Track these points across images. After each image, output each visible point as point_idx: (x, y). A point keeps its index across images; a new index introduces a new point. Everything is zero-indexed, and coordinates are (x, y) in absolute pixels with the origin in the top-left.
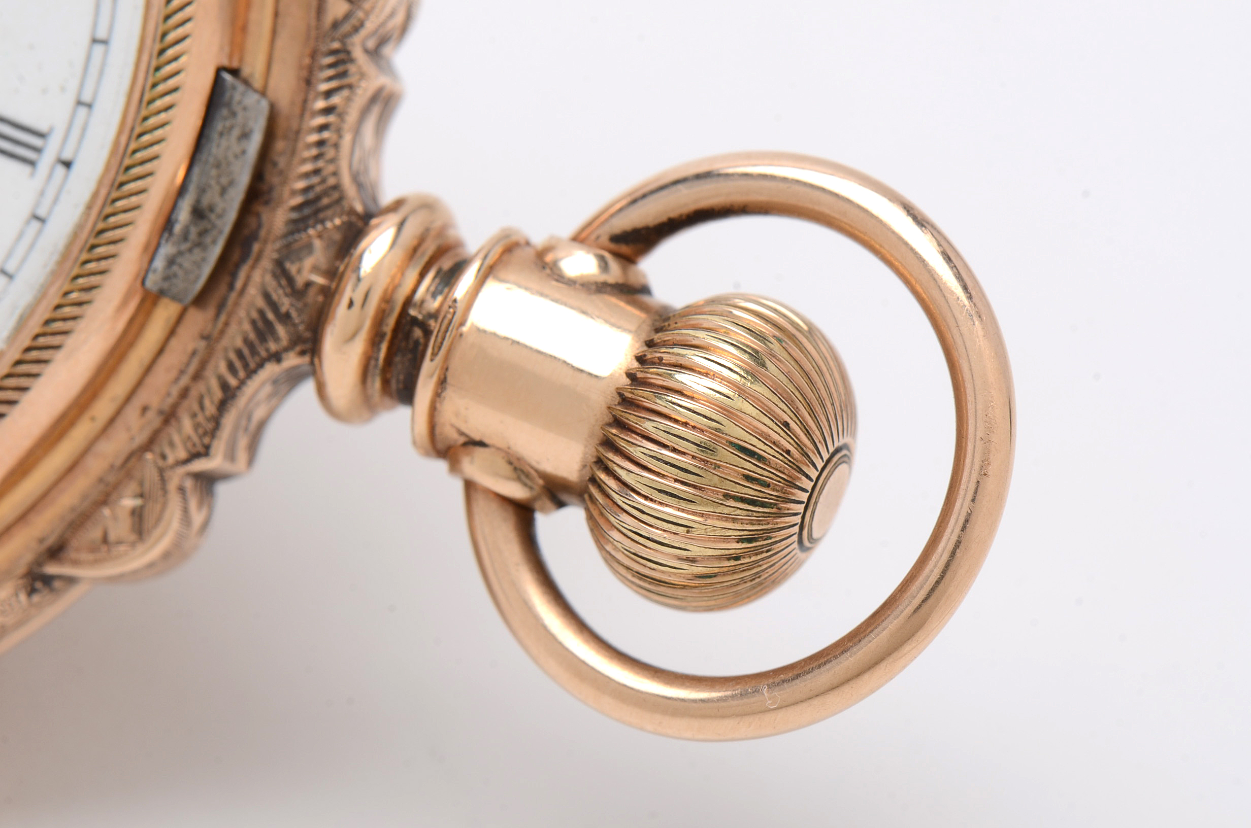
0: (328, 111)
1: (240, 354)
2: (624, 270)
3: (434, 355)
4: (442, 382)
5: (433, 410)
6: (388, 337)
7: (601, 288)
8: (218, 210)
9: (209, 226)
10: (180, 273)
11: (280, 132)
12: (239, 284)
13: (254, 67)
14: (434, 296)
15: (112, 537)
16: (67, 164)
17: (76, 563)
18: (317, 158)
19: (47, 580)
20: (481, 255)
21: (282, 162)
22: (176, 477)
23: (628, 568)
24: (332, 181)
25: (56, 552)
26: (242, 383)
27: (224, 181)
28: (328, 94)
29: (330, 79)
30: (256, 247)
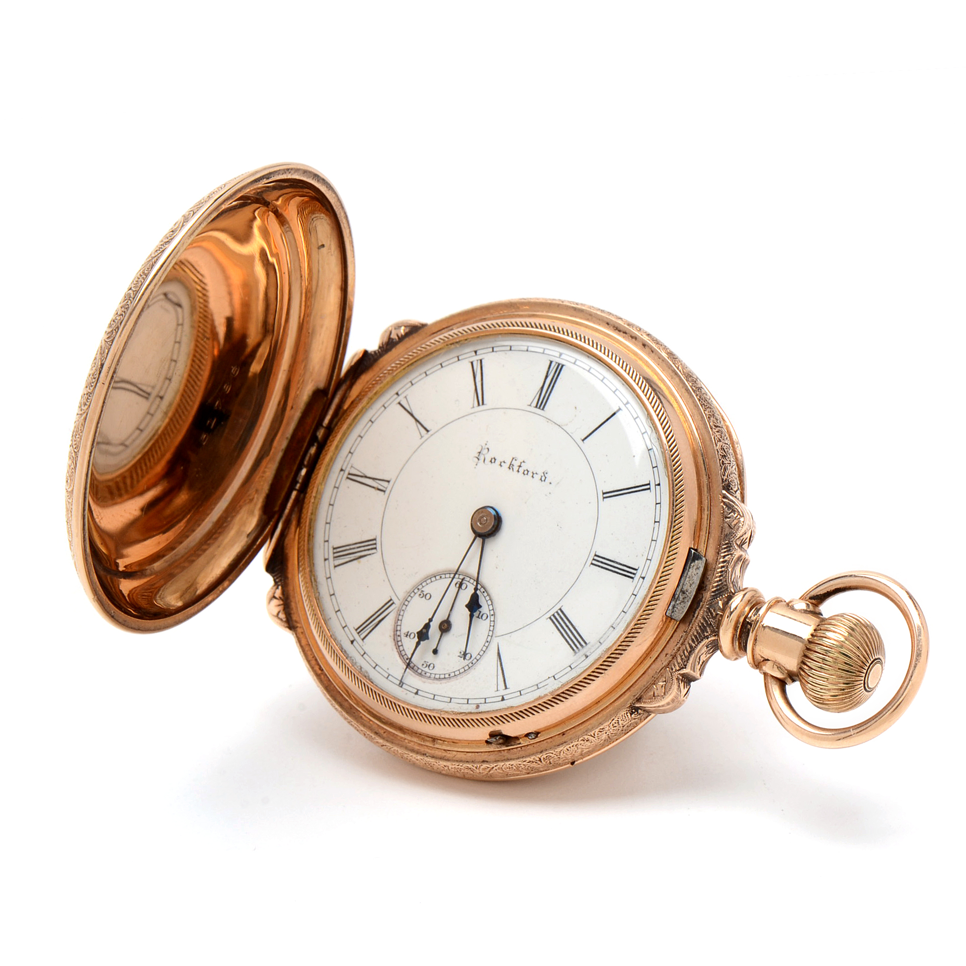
0: (723, 562)
1: (696, 637)
2: (814, 609)
3: (753, 631)
4: (755, 640)
5: (753, 650)
6: (740, 627)
7: (805, 611)
8: (689, 591)
9: (686, 596)
10: (677, 610)
11: (709, 569)
12: (696, 616)
13: (702, 549)
14: (754, 616)
15: (656, 695)
16: (643, 578)
17: (645, 703)
18: (720, 576)
19: (637, 709)
20: (769, 602)
21: (710, 577)
22: (676, 674)
23: (811, 695)
24: (725, 583)
25: (639, 700)
26: (697, 645)
27: (691, 582)
28: (724, 557)
29: (725, 552)
30: (701, 604)
